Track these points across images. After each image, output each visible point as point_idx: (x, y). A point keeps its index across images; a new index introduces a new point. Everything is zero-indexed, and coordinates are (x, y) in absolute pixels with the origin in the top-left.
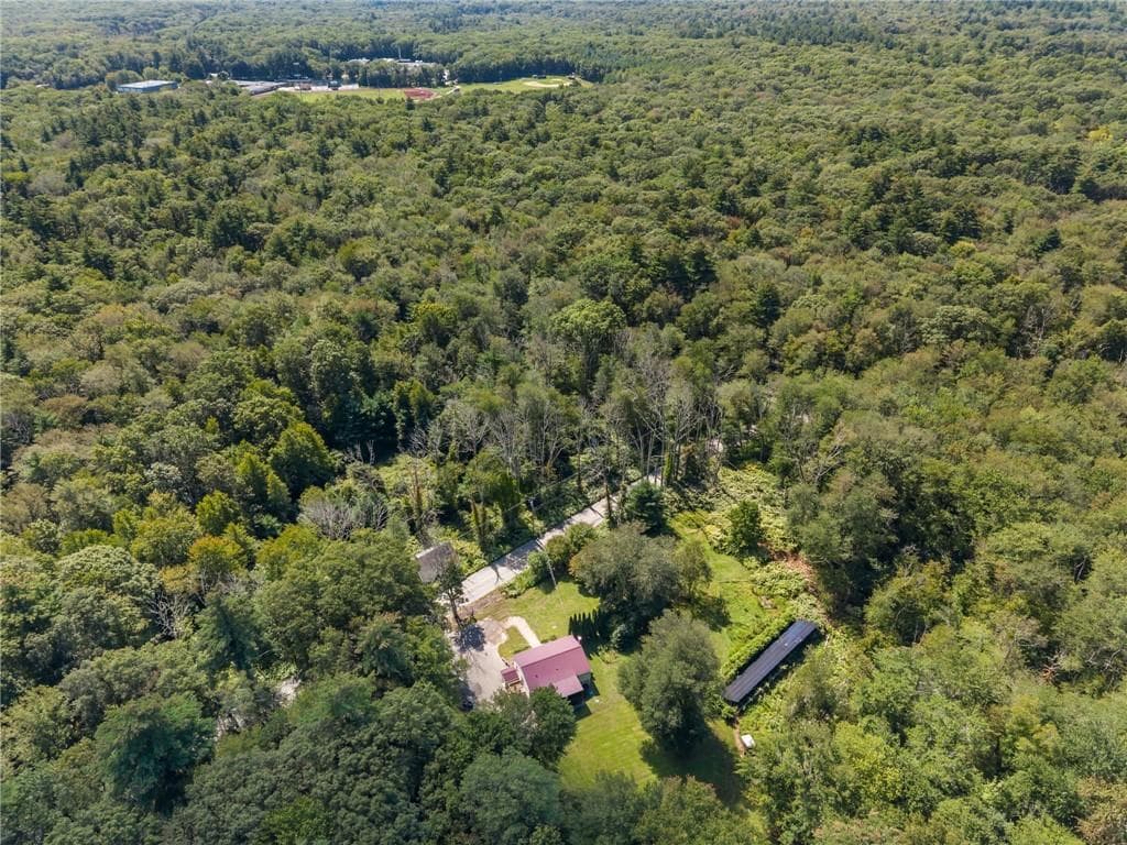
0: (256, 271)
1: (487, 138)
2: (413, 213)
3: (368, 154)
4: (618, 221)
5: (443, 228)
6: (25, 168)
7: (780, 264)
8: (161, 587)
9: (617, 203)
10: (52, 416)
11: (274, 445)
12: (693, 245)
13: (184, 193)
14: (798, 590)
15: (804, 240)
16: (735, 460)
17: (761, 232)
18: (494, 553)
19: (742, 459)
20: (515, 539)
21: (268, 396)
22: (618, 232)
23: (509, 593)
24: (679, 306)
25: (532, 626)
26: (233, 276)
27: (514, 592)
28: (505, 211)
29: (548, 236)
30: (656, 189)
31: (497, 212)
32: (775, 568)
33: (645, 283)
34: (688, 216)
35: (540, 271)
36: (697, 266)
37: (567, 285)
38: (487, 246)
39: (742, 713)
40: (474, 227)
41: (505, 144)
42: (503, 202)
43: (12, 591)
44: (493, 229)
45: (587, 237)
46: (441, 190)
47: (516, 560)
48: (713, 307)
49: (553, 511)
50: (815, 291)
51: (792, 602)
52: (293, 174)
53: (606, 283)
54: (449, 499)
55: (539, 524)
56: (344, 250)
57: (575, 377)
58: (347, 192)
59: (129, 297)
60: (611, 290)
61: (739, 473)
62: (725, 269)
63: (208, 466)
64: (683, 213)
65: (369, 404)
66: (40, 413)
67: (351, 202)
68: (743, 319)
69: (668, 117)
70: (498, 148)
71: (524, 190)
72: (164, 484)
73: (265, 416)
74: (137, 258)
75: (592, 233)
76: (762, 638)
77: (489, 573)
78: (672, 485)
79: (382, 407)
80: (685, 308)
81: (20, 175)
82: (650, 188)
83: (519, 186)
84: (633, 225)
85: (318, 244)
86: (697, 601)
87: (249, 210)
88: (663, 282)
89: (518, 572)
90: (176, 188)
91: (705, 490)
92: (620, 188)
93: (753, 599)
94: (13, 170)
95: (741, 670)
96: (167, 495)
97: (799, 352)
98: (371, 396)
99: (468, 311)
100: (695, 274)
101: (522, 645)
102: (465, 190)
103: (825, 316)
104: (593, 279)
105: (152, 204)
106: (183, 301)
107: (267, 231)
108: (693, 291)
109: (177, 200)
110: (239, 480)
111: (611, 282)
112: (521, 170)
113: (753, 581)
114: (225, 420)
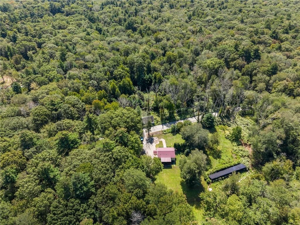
0: (132, 37)
1: (208, 6)
2: (178, 27)
3: (173, 8)
4: (236, 36)
5: (184, 32)
6: (92, 4)
7: (285, 57)
8: (85, 108)
9: (238, 30)
10: (77, 65)
11: (120, 82)
12: (255, 47)
13: (123, 14)
14: (245, 156)
15: (297, 51)
16: (243, 114)
17: (282, 46)
18: (164, 122)
19: (246, 115)
20: (171, 119)
21: (123, 70)
22: (235, 39)
23: (164, 133)
24: (244, 65)
25: (166, 142)
26: (127, 37)
27: (165, 133)
28: (203, 29)
29: (213, 38)
30: (253, 27)
31: (201, 29)
32: (241, 148)
33: (236, 56)
34: (260, 38)
35: (207, 48)
36: (255, 54)
37: (213, 53)
38: (195, 38)
39: (212, 182)
40: (193, 32)
41: (213, 9)
42: (204, 26)
43: (52, 101)
44: (198, 34)
45: (224, 40)
46: (188, 20)
47: (169, 125)
48: (255, 67)
49: (183, 115)
50: (293, 68)
51: (242, 158)
52: (151, 12)
53: (224, 54)
54: (157, 105)
55: (178, 118)
56: (156, 34)
57: (204, 80)
58: (162, 19)
59: (102, 39)
60: (225, 57)
61: (243, 118)
62: (264, 56)
63: (103, 83)
64: (258, 36)
65: (147, 77)
66: (74, 63)
67: (163, 21)
68: (264, 73)
69: (270, 4)
70: (210, 10)
71: (212, 23)
72: (93, 85)
73: (120, 74)
74: (107, 29)
75: (226, 38)
76: (228, 165)
77: (161, 126)
78: (221, 117)
79: (150, 78)
80: (247, 66)
81: (91, 6)
82: (251, 27)
83: (211, 22)
84: (240, 38)
85: (149, 32)
86: (213, 150)
87: (136, 21)
88: (242, 57)
89: (168, 128)
90: (122, 13)
91: (230, 120)
92: (242, 26)
93: (231, 154)
94: (90, 4)
95: (217, 171)
96: (93, 88)
97: (278, 86)
98: (148, 75)
99: (181, 56)
100: (254, 56)
101: (162, 146)
102: (195, 21)
103: (292, 76)
104: (220, 52)
105: (115, 16)
106: (114, 42)
107: (139, 27)
108: (251, 61)
109: (121, 16)
110: (109, 89)
111: (226, 54)
112: (213, 17)
113: (233, 149)
114: (112, 73)
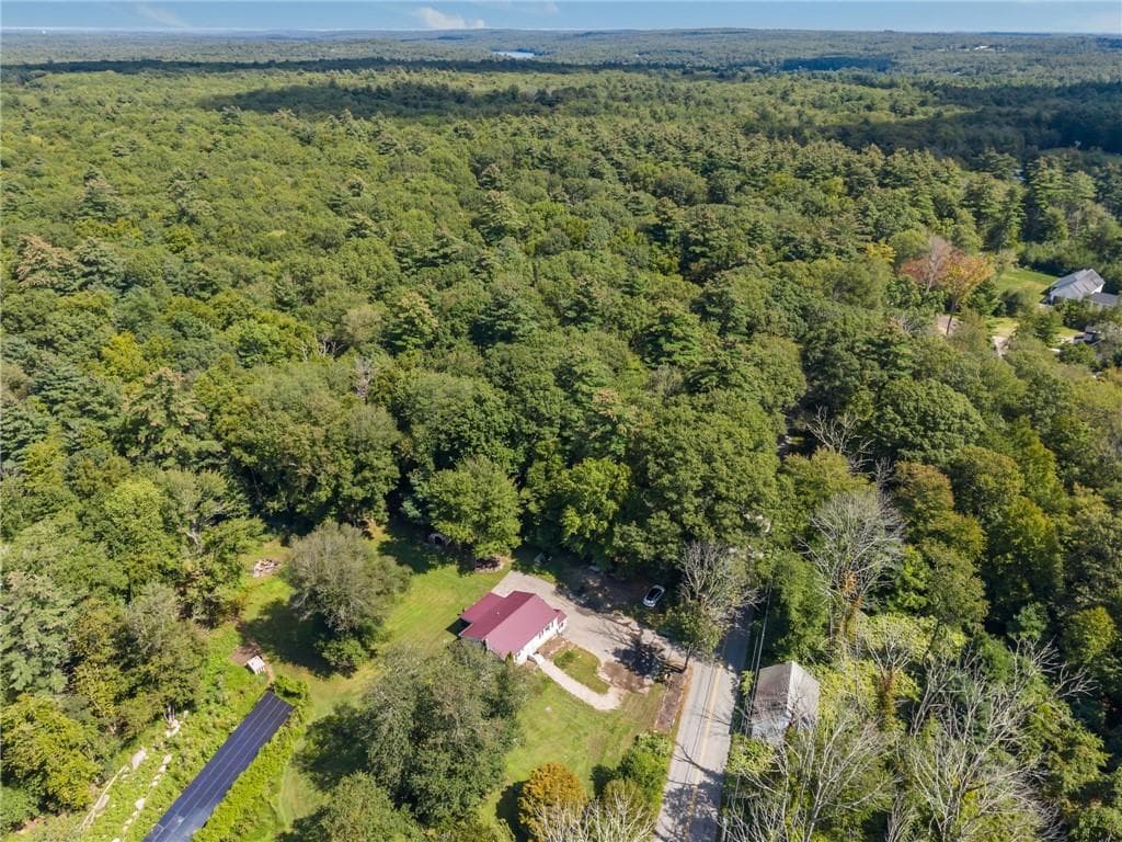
25: (578, 701)
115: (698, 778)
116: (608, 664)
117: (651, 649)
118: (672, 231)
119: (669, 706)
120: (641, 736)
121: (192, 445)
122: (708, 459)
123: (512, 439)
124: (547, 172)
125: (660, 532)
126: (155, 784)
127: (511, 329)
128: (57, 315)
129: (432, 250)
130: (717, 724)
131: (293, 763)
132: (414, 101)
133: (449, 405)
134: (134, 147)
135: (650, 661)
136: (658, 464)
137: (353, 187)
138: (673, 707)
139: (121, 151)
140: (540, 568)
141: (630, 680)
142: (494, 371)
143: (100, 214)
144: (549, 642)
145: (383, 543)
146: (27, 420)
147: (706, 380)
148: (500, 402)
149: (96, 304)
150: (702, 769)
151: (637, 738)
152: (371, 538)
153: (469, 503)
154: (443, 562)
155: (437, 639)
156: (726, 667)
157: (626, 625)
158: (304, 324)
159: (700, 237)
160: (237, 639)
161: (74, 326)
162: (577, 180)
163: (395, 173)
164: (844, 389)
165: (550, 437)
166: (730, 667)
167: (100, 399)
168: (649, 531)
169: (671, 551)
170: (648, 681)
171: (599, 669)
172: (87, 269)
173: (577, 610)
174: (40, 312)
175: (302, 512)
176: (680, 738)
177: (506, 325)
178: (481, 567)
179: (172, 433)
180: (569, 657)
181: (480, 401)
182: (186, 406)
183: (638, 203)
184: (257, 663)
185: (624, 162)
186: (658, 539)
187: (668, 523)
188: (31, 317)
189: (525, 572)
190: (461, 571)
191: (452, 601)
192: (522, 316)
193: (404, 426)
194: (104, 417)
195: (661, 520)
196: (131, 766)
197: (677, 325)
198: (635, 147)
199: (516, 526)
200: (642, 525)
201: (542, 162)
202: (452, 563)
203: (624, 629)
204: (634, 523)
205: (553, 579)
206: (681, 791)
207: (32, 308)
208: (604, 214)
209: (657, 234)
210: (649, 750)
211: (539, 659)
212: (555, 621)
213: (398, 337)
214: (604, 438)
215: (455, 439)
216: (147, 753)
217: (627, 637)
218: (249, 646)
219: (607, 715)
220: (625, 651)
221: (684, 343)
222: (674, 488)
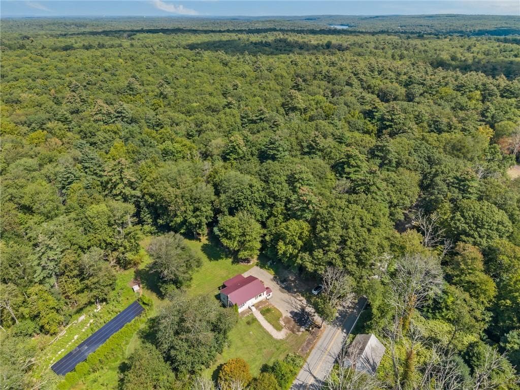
89: (295, 382)
115: (311, 381)
116: (286, 318)
117: (308, 314)
118: (377, 114)
119: (309, 343)
120: (290, 354)
121: (128, 191)
122: (346, 227)
123: (263, 205)
124: (326, 82)
125: (319, 259)
126: (84, 330)
127: (274, 154)
128: (99, 133)
129: (256, 116)
130: (329, 357)
131: (137, 334)
132: (281, 48)
133: (237, 187)
134: (155, 65)
135: (306, 320)
136: (322, 226)
137: (235, 86)
138: (310, 344)
139: (149, 67)
140: (269, 267)
141: (294, 327)
142: (262, 173)
143: (131, 92)
144: (261, 302)
145: (204, 244)
146: (73, 174)
147: (359, 188)
148: (260, 188)
149: (115, 130)
150: (315, 377)
151: (288, 355)
152: (200, 241)
153: (236, 232)
154: (227, 257)
155: (212, 291)
156: (342, 330)
157: (301, 301)
158: (193, 145)
159: (390, 117)
160: (133, 276)
161: (105, 138)
162: (339, 87)
163: (257, 80)
164: (436, 201)
165: (280, 207)
166: (345, 331)
167: (100, 169)
168: (313, 258)
169: (321, 269)
170: (302, 329)
171: (281, 319)
172: (117, 115)
173: (280, 290)
174: (94, 131)
175: (172, 226)
176: (308, 360)
177: (272, 152)
178: (242, 262)
179: (121, 186)
180: (268, 310)
181: (251, 186)
182: (129, 174)
183: (364, 99)
184: (136, 288)
185: (365, 79)
186: (317, 263)
187: (322, 255)
188: (90, 133)
189: (261, 267)
190: (233, 263)
191: (225, 275)
192: (280, 149)
193: (217, 193)
194: (101, 176)
195: (319, 253)
196: (78, 321)
197: (354, 160)
198: (373, 72)
199: (259, 246)
200: (311, 254)
201: (325, 77)
202: (230, 258)
203: (299, 302)
204: (308, 253)
205: (273, 273)
206: (301, 385)
207: (91, 129)
208: (346, 104)
209: (369, 114)
210: (292, 362)
211: (254, 309)
212: (265, 293)
213: (228, 154)
214: (303, 210)
215: (237, 202)
216: (85, 317)
217: (300, 307)
218: (137, 280)
219: (277, 341)
220: (296, 312)
221: (357, 169)
222: (327, 238)
